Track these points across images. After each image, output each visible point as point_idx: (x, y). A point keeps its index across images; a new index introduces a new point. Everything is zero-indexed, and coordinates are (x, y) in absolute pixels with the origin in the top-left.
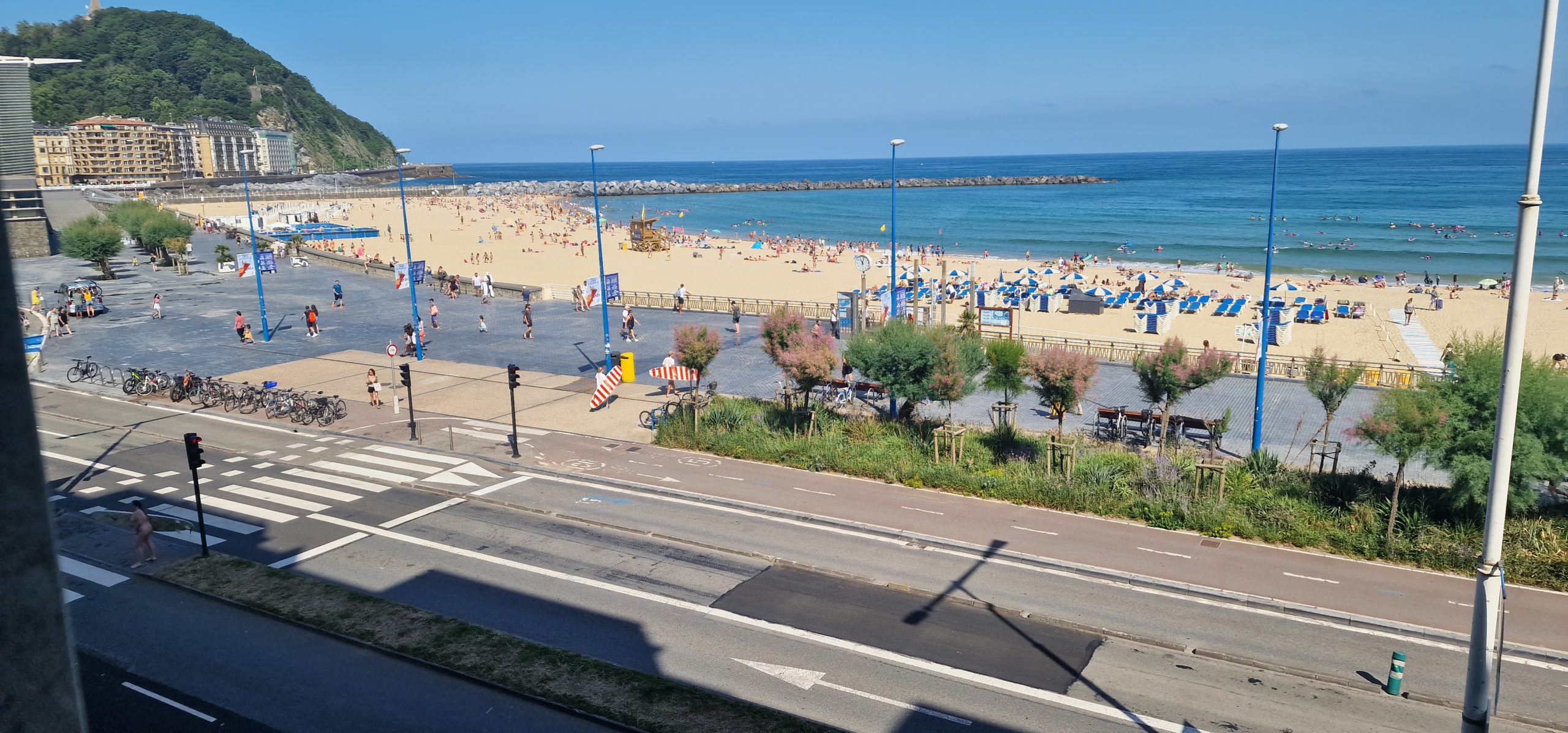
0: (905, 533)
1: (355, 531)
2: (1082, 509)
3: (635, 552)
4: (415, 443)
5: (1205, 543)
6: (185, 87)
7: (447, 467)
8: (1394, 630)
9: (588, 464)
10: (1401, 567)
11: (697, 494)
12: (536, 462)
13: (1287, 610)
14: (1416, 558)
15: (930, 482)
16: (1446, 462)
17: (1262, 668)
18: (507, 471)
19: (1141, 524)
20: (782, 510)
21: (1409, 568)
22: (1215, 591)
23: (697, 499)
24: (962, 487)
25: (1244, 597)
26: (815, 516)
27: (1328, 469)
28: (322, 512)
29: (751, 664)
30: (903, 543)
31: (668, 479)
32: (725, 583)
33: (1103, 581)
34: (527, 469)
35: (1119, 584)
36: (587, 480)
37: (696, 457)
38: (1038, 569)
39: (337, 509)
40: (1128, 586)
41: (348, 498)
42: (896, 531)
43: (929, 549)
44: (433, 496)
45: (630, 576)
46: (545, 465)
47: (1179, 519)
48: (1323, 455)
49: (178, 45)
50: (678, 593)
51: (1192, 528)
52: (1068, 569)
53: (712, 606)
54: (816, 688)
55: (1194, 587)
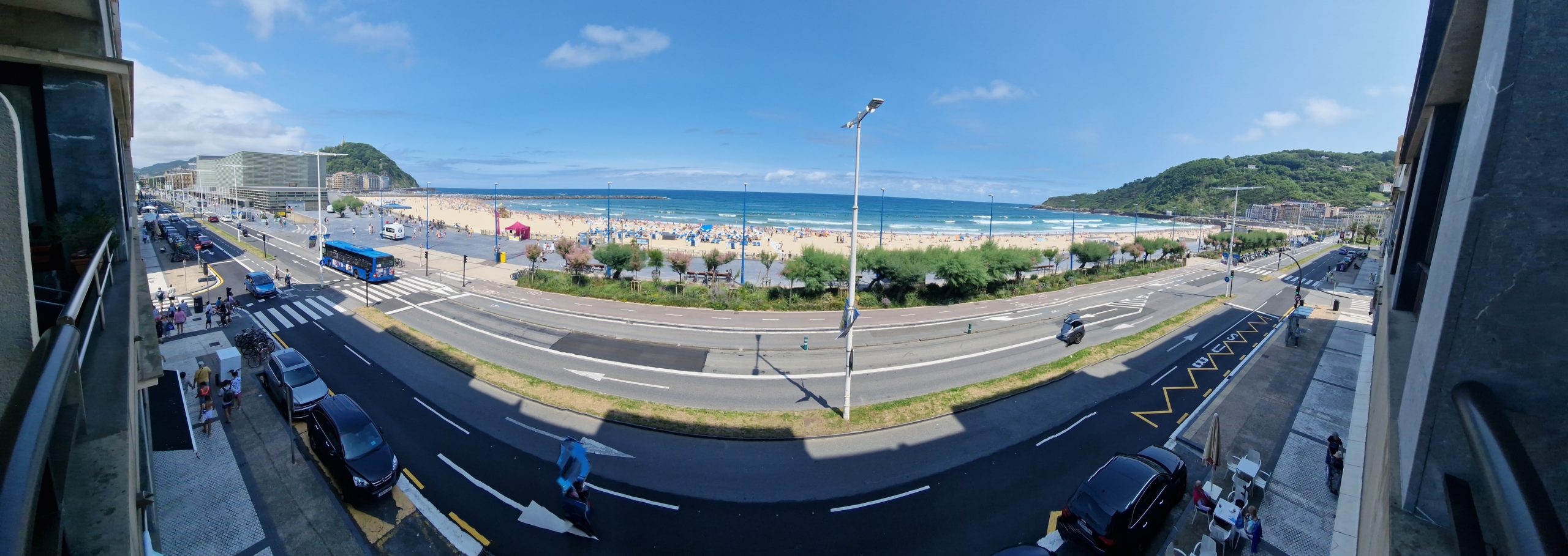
0: (624, 319)
1: (409, 305)
2: (689, 306)
3: (516, 327)
4: (427, 277)
5: (735, 313)
6: (363, 164)
7: (439, 287)
8: (799, 331)
9: (493, 292)
10: (794, 312)
11: (536, 305)
12: (472, 289)
13: (767, 331)
14: (798, 308)
15: (629, 300)
16: (804, 280)
17: (766, 351)
18: (461, 291)
19: (711, 310)
20: (570, 311)
21: (797, 312)
22: (743, 329)
23: (536, 307)
24: (643, 301)
25: (754, 329)
26: (586, 314)
27: (768, 286)
28: (399, 297)
29: (572, 371)
30: (625, 323)
31: (523, 299)
32: (554, 340)
33: (703, 330)
34: (468, 291)
35: (708, 331)
36: (493, 298)
37: (533, 292)
38: (679, 328)
39: (404, 297)
40: (711, 331)
41: (407, 294)
42: (621, 318)
43: (634, 324)
44: (435, 297)
45: (515, 336)
46: (475, 291)
47: (727, 307)
48: (767, 282)
49: (363, 152)
50: (536, 343)
51: (730, 309)
52: (689, 327)
53: (550, 348)
54: (602, 380)
55: (735, 328)
